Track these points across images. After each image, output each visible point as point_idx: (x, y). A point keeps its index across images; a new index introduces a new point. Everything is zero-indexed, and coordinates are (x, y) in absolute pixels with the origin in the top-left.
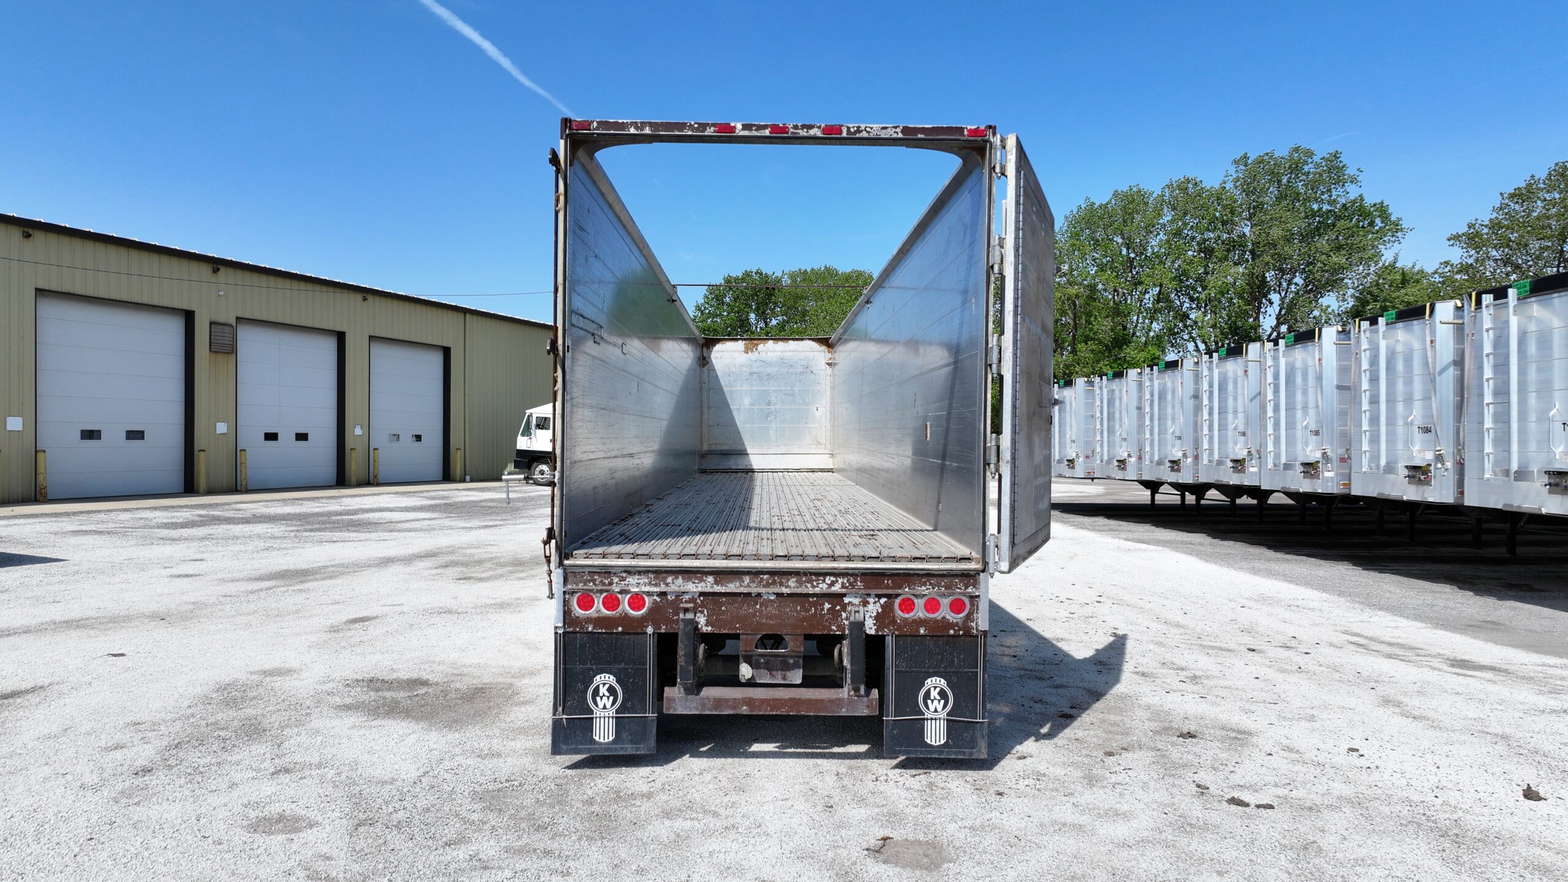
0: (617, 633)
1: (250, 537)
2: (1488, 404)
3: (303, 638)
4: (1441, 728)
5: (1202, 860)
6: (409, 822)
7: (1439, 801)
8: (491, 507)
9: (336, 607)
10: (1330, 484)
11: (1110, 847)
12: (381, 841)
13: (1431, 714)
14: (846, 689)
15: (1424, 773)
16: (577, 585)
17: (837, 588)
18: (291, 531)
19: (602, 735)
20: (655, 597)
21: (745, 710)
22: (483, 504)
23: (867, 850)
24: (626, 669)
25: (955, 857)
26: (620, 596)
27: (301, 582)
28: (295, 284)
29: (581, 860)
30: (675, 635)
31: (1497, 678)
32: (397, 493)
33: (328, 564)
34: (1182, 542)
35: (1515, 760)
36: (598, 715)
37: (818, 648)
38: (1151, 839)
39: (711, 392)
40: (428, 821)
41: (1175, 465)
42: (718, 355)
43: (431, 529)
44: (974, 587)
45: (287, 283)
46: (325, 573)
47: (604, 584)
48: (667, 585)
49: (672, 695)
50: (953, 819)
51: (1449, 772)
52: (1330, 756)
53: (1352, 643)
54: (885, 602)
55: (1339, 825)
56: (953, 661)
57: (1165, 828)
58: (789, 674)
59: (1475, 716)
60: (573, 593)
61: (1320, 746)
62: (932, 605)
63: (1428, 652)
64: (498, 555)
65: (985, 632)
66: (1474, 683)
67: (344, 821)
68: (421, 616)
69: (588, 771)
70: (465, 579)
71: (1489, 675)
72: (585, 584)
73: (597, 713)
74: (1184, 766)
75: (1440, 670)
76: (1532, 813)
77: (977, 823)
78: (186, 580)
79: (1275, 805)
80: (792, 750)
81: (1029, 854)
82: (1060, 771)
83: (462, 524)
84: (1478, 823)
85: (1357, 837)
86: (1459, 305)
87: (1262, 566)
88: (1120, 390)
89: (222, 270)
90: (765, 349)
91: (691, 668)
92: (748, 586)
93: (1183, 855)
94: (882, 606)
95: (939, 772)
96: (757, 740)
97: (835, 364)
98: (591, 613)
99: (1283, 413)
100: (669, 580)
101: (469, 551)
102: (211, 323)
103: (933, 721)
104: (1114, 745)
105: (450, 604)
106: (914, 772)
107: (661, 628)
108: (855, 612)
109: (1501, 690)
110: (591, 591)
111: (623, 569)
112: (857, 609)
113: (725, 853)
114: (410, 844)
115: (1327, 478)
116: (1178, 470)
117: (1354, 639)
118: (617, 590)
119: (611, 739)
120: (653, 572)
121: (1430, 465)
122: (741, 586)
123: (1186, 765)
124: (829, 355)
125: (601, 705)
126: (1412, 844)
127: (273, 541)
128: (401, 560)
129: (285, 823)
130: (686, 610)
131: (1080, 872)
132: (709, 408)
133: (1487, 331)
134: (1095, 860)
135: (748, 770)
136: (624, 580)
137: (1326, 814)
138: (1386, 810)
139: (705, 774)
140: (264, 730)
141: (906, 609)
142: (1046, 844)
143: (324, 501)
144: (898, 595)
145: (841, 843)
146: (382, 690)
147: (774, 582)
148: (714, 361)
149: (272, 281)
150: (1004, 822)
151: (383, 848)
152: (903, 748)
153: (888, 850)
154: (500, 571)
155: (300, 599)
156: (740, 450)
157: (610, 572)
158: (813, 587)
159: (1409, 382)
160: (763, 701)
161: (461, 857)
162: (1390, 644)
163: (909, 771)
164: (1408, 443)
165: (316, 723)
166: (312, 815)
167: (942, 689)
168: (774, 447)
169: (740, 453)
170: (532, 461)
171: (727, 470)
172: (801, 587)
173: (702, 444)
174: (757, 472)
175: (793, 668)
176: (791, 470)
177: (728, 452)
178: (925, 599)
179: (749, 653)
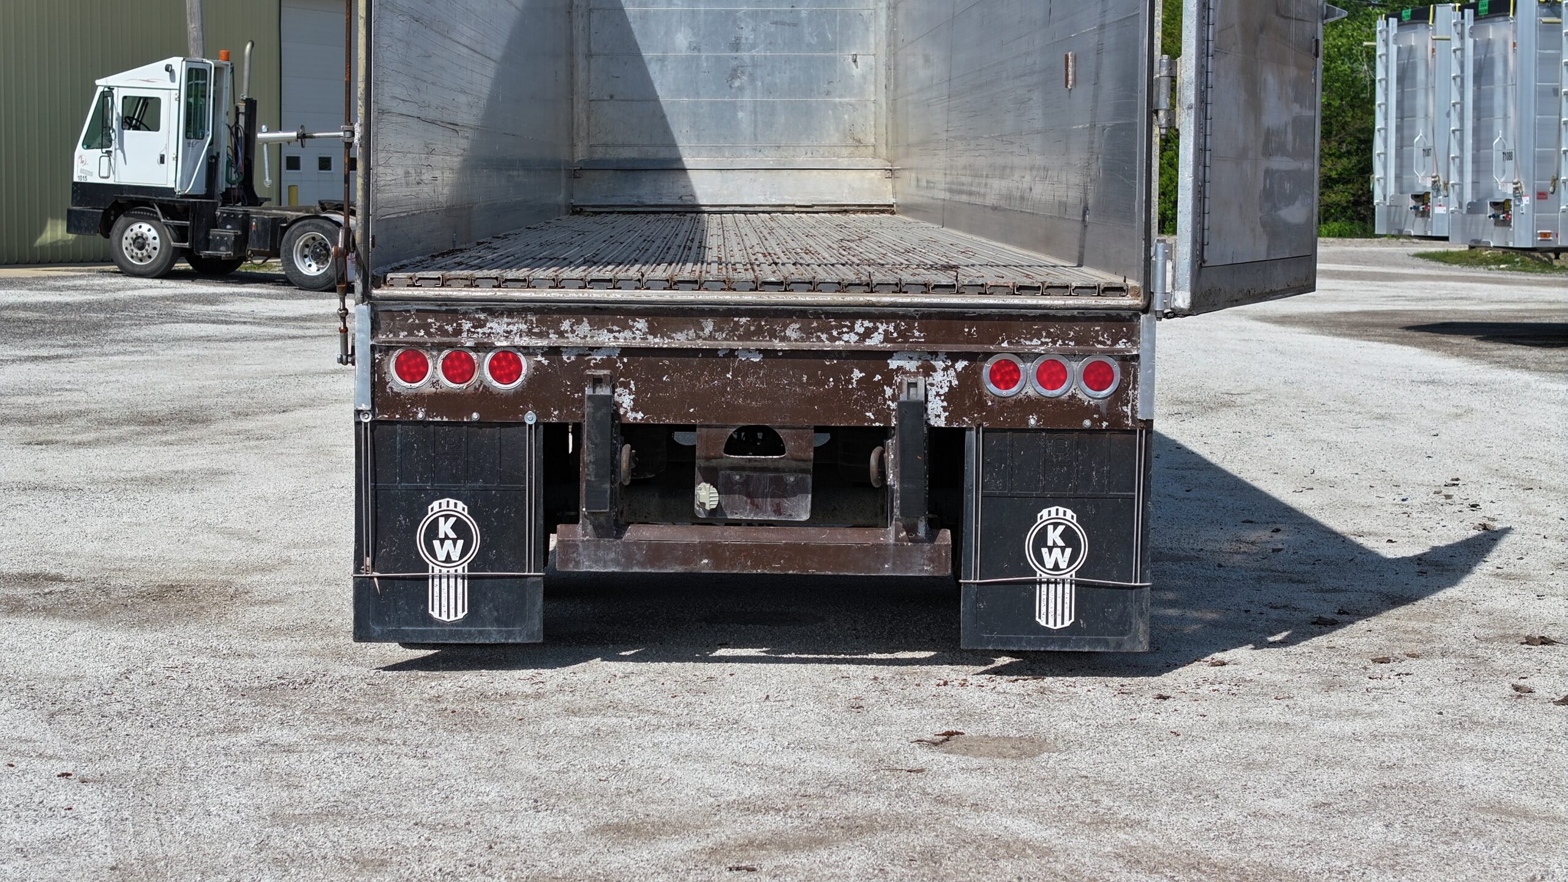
0: (470, 424)
5: (1469, 751)
11: (1326, 740)
14: (891, 529)
16: (396, 335)
17: (875, 341)
19: (444, 609)
20: (539, 358)
21: (705, 564)
23: (919, 742)
24: (487, 491)
25: (1064, 748)
26: (474, 355)
30: (576, 427)
36: (437, 573)
38: (1398, 734)
44: (1129, 340)
47: (445, 333)
48: (561, 334)
49: (571, 537)
50: (1073, 720)
54: (964, 368)
56: (1089, 475)
57: (1430, 726)
58: (786, 503)
60: (388, 349)
62: (1052, 374)
65: (1148, 423)
72: (411, 334)
73: (435, 568)
77: (1112, 722)
80: (793, 655)
81: (1187, 746)
82: (1280, 678)
91: (607, 486)
92: (711, 337)
93: (1442, 747)
94: (959, 375)
98: (423, 385)
100: (566, 325)
103: (1052, 586)
104: (1397, 652)
105: (36, 476)
106: (1015, 677)
107: (550, 415)
108: (910, 385)
110: (422, 345)
111: (479, 305)
112: (912, 380)
113: (679, 744)
118: (470, 343)
119: (461, 615)
120: (535, 311)
122: (700, 337)
125: (441, 555)
130: (597, 381)
132: (589, 55)
136: (482, 326)
139: (633, 677)
141: (1003, 380)
144: (988, 355)
147: (759, 332)
150: (1159, 721)
152: (995, 635)
153: (954, 742)
156: (664, 161)
157: (456, 312)
158: (832, 339)
160: (739, 549)
163: (1004, 677)
167: (1068, 527)
168: (748, 153)
169: (665, 167)
170: (113, 212)
171: (634, 209)
172: (808, 339)
173: (573, 145)
174: (709, 213)
175: (795, 495)
176: (790, 209)
177: (636, 166)
178: (1038, 362)
179: (714, 463)
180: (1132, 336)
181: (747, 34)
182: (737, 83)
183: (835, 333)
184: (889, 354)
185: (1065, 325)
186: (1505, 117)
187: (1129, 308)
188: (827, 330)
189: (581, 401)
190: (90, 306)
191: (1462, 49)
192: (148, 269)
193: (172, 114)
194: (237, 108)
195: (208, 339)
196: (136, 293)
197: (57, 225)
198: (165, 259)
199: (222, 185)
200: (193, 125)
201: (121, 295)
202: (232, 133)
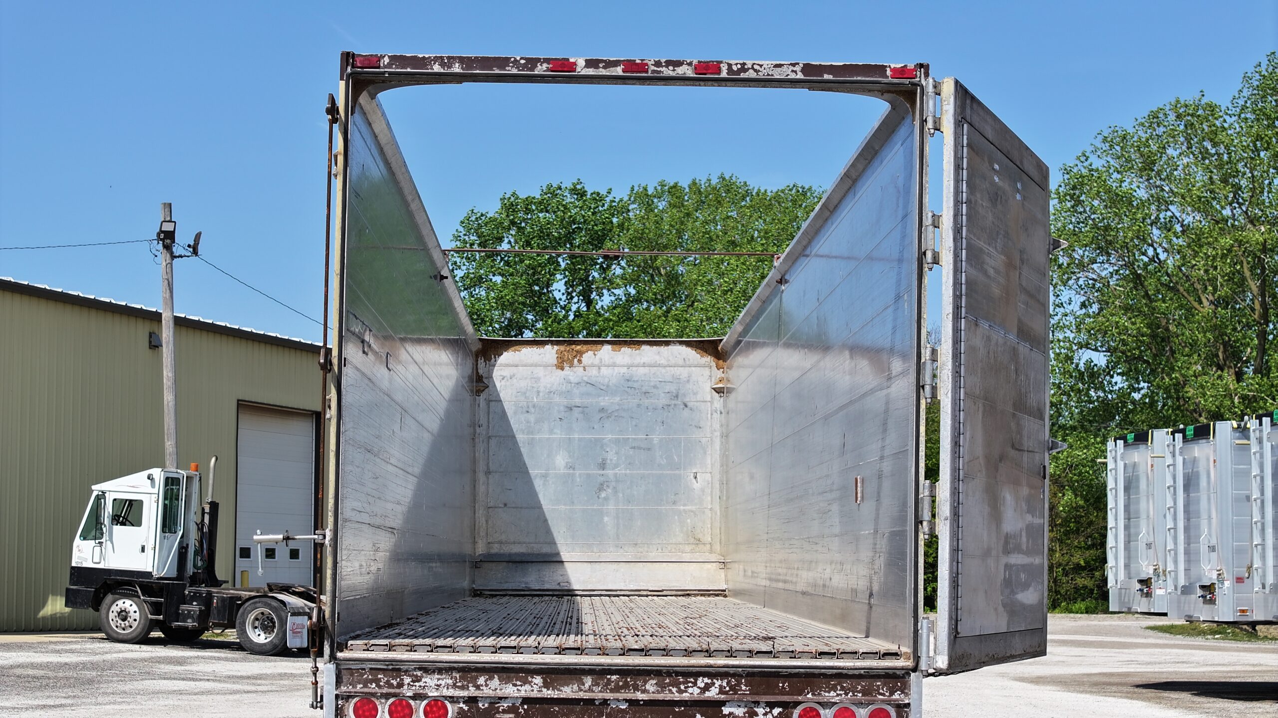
16: (354, 687)
17: (713, 693)
20: (461, 705)
26: (412, 702)
39: (493, 442)
42: (506, 372)
44: (903, 692)
47: (391, 686)
48: (478, 687)
54: (780, 713)
60: (348, 697)
72: (365, 686)
90: (596, 361)
92: (590, 690)
97: (730, 391)
100: (481, 680)
110: (373, 695)
111: (417, 665)
118: (410, 694)
120: (459, 670)
122: (581, 690)
124: (719, 374)
132: (488, 472)
136: (419, 681)
144: (797, 704)
147: (626, 686)
148: (498, 384)
156: (546, 555)
157: (399, 670)
158: (680, 692)
168: (611, 549)
169: (547, 560)
170: (102, 591)
171: (522, 593)
172: (663, 691)
173: (475, 543)
174: (581, 596)
176: (645, 593)
177: (524, 559)
178: (835, 709)
180: (904, 689)
181: (611, 456)
182: (603, 495)
183: (682, 687)
184: (723, 703)
185: (855, 682)
186: (1210, 517)
187: (902, 669)
188: (676, 684)
190: (84, 666)
191: (1174, 465)
192: (130, 636)
193: (152, 513)
194: (203, 509)
195: (180, 692)
196: (121, 655)
197: (56, 600)
198: (143, 629)
199: (190, 570)
200: (168, 523)
201: (108, 657)
202: (198, 529)
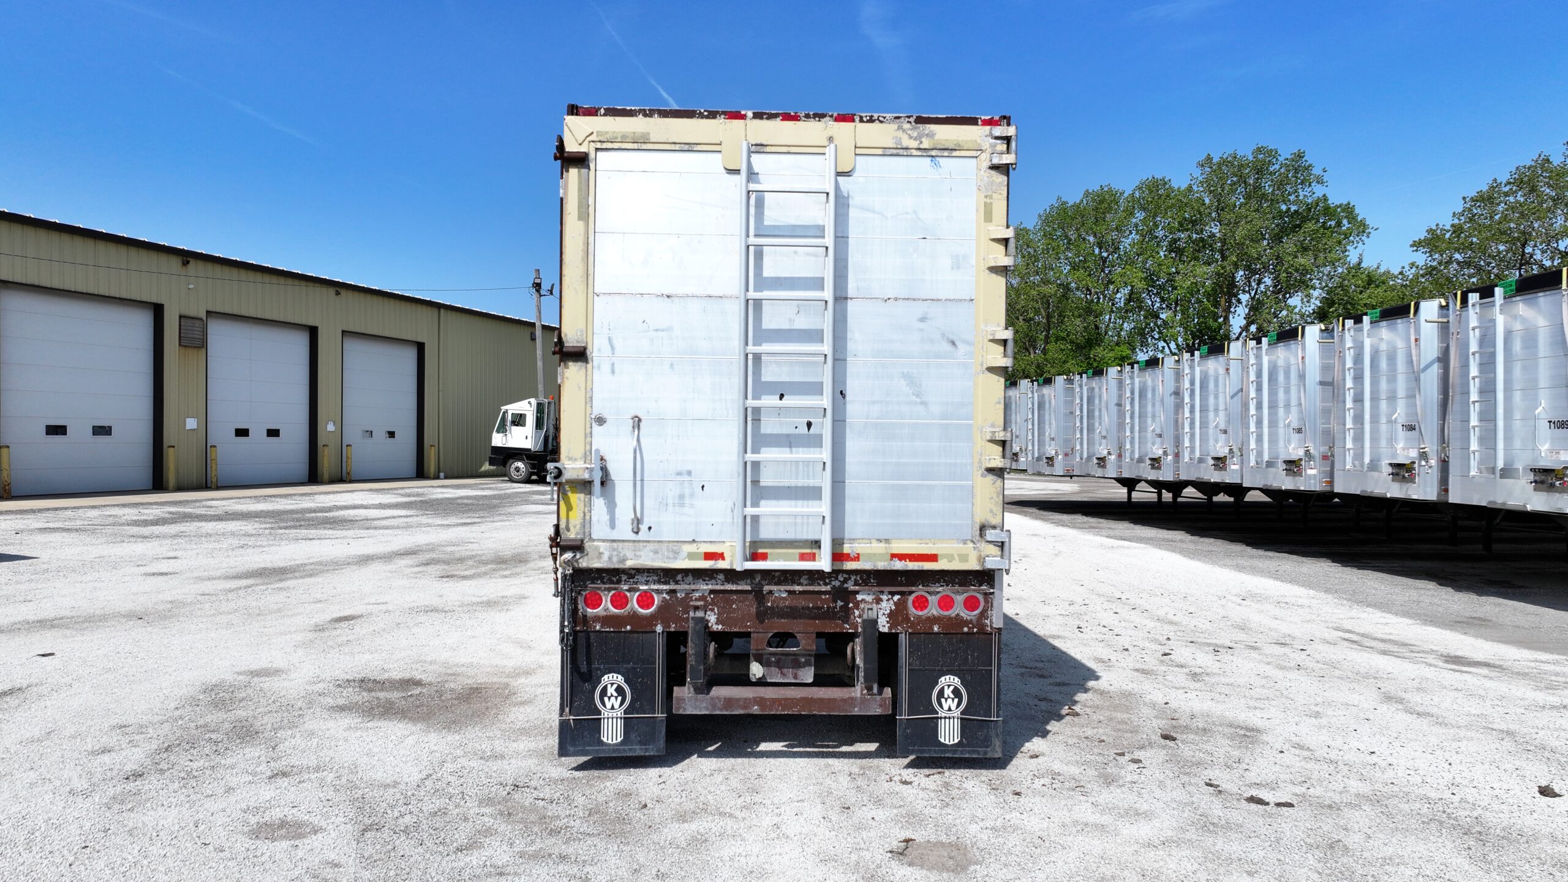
0: (626, 632)
1: (223, 534)
2: (1474, 402)
3: (287, 637)
4: (1446, 725)
5: (1229, 861)
6: (417, 825)
7: (1456, 799)
8: (466, 504)
9: (319, 605)
10: (1312, 481)
11: (1136, 847)
12: (390, 847)
13: (1434, 710)
14: (858, 688)
15: (1437, 770)
17: (849, 585)
18: (265, 529)
19: (610, 736)
20: (665, 595)
21: (756, 709)
22: (459, 501)
23: (891, 852)
24: (634, 668)
25: (981, 859)
26: (628, 594)
27: (281, 580)
28: (267, 278)
29: (599, 865)
30: (685, 634)
31: (1493, 674)
32: (371, 490)
33: (307, 561)
34: (1164, 540)
35: (1524, 756)
36: (606, 716)
37: (827, 647)
38: (1175, 838)
40: (437, 826)
41: (1156, 462)
43: (408, 527)
44: (989, 584)
45: (259, 277)
46: (304, 571)
47: (612, 582)
48: (677, 582)
49: (681, 695)
50: (973, 819)
51: (1462, 769)
52: (1341, 753)
53: (1345, 639)
54: (899, 600)
55: (1361, 823)
56: (967, 659)
57: (1189, 828)
58: (800, 673)
59: (1478, 712)
60: (580, 591)
61: (1330, 743)
62: (946, 603)
63: (1421, 649)
64: (479, 552)
65: (1000, 629)
66: (1471, 679)
67: (349, 826)
68: (407, 615)
69: (596, 773)
70: (448, 577)
71: (1484, 671)
72: (593, 582)
73: (605, 713)
74: (1198, 764)
75: (1435, 666)
76: (1550, 809)
77: (999, 823)
78: (160, 578)
79: (1295, 803)
80: (801, 749)
81: (1056, 855)
82: (1074, 770)
83: (439, 521)
84: (1499, 820)
85: (1380, 835)
86: (1444, 303)
87: (1246, 564)
88: (1100, 388)
89: (192, 262)
91: (702, 667)
92: (759, 583)
93: (1210, 855)
94: (895, 604)
95: (952, 771)
96: (765, 741)
98: (599, 611)
99: (1266, 411)
100: (679, 577)
101: (449, 549)
102: (181, 317)
103: (947, 720)
104: (1125, 743)
105: (436, 602)
106: (927, 771)
107: (670, 627)
108: (868, 609)
109: (1498, 686)
110: (599, 589)
112: (870, 607)
113: (746, 856)
114: (420, 850)
115: (1310, 476)
116: (1159, 468)
117: (1347, 635)
118: (626, 587)
119: (619, 740)
120: (663, 570)
121: (1414, 463)
122: (753, 583)
123: (1199, 763)
125: (609, 705)
126: (1437, 842)
127: (248, 538)
128: (381, 558)
129: (287, 829)
130: (696, 608)
131: (1108, 874)
133: (1473, 329)
134: (1123, 861)
135: (759, 770)
136: (633, 578)
137: (1347, 812)
138: (1405, 807)
139: (715, 775)
140: (257, 733)
141: (919, 606)
142: (1071, 845)
143: (297, 498)
144: (911, 593)
145: (862, 846)
146: (375, 691)
147: (788, 583)
149: (243, 274)
150: (1025, 822)
151: (392, 854)
152: (916, 748)
153: (912, 853)
154: (483, 569)
155: (280, 597)
157: (618, 570)
158: (826, 584)
159: (1392, 379)
160: (774, 701)
161: (474, 863)
162: (1383, 641)
163: (922, 771)
164: (1392, 440)
165: (310, 725)
166: (316, 820)
167: (956, 687)
170: (507, 458)
172: (813, 584)
175: (804, 667)
178: (939, 596)
179: (761, 652)
180: (990, 581)
183: (827, 581)
184: (857, 592)
185: (953, 576)
188: (823, 579)
189: (688, 618)
192: (521, 480)
193: (530, 420)
196: (514, 490)
197: (484, 462)
198: (527, 476)
199: (547, 447)
200: (539, 424)
